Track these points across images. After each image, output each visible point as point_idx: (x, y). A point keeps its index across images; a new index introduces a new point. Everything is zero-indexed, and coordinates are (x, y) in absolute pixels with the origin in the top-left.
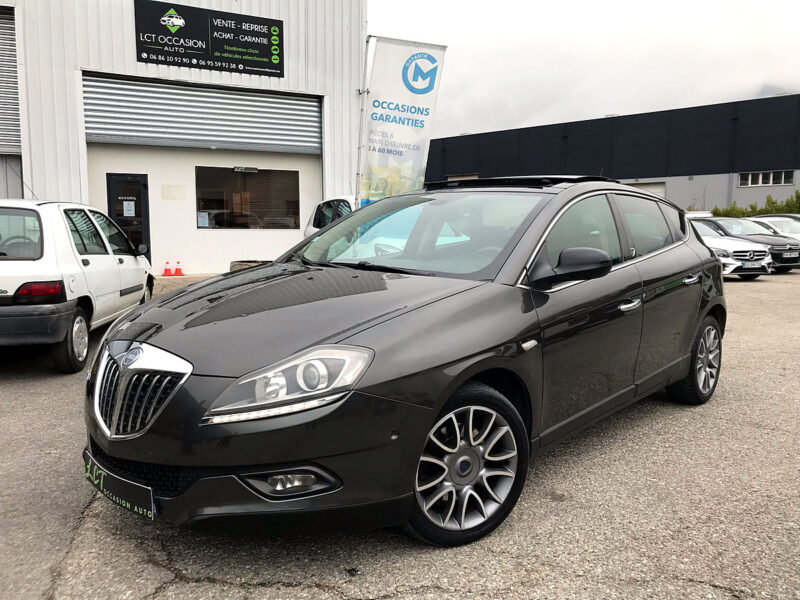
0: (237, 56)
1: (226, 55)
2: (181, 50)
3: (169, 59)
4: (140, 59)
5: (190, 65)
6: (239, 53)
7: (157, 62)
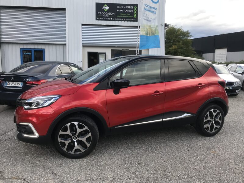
0: (123, 16)
1: (120, 16)
2: (108, 16)
3: (105, 19)
4: (96, 20)
5: (110, 20)
6: (124, 15)
7: (101, 20)
